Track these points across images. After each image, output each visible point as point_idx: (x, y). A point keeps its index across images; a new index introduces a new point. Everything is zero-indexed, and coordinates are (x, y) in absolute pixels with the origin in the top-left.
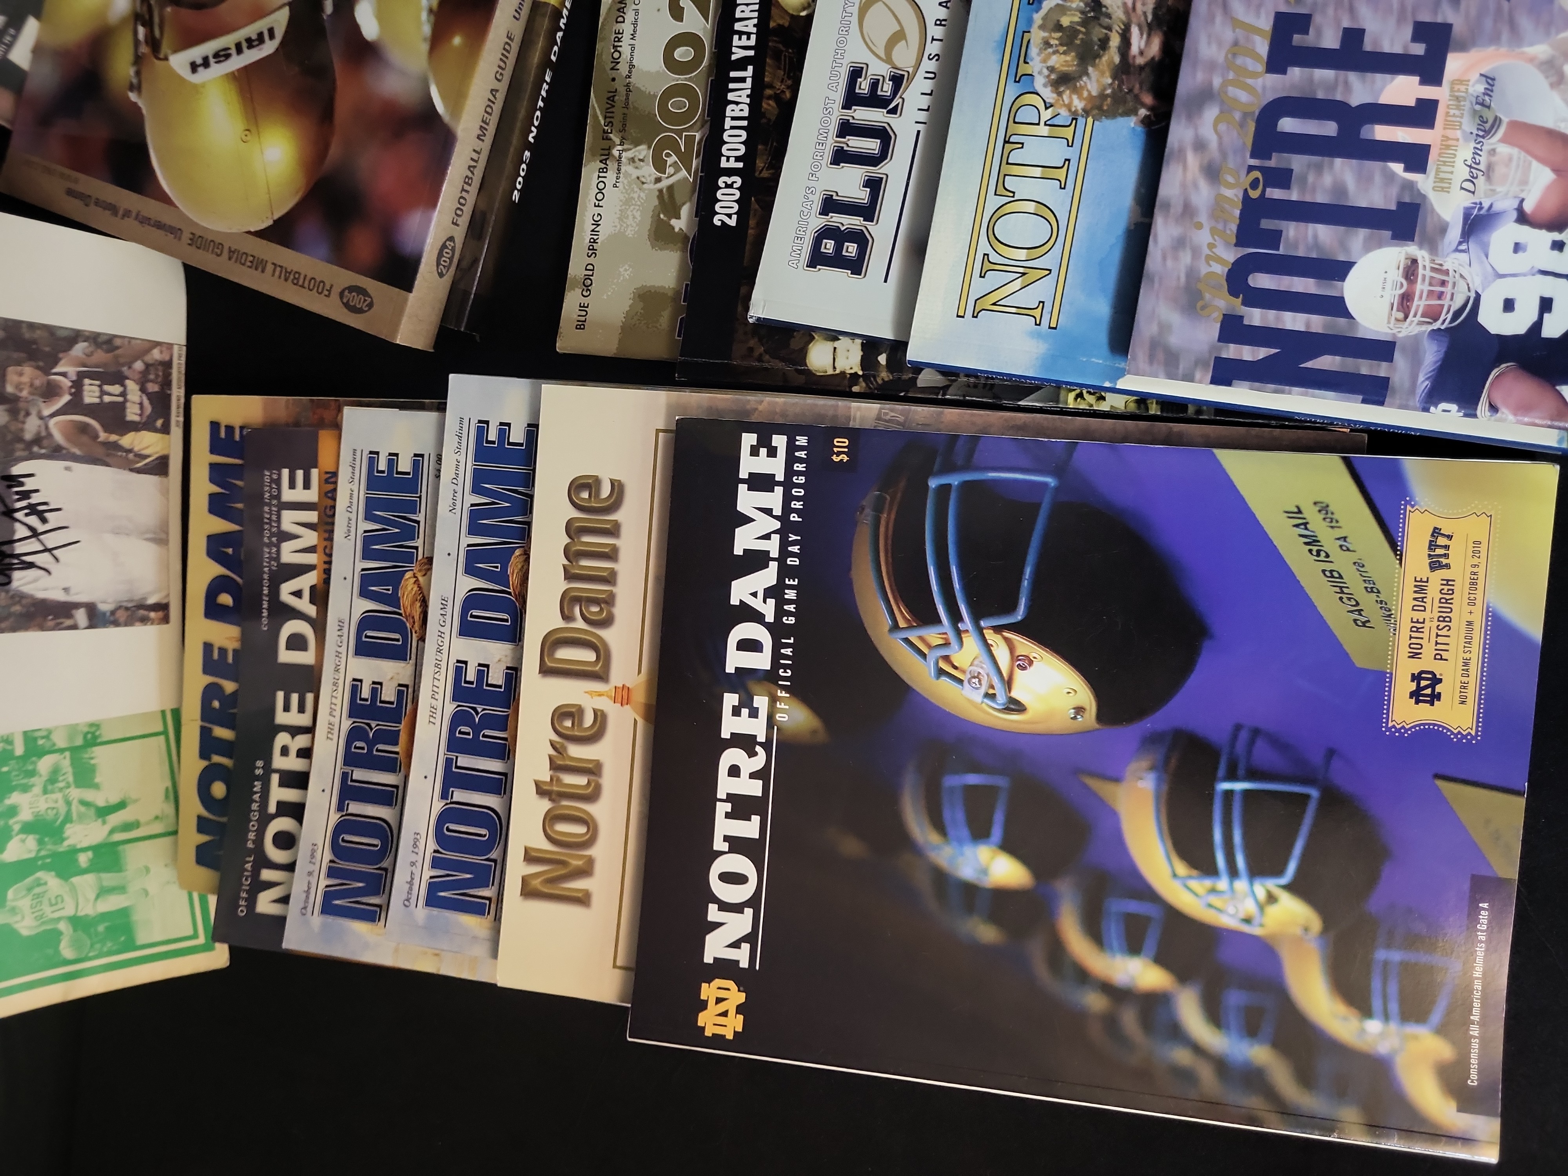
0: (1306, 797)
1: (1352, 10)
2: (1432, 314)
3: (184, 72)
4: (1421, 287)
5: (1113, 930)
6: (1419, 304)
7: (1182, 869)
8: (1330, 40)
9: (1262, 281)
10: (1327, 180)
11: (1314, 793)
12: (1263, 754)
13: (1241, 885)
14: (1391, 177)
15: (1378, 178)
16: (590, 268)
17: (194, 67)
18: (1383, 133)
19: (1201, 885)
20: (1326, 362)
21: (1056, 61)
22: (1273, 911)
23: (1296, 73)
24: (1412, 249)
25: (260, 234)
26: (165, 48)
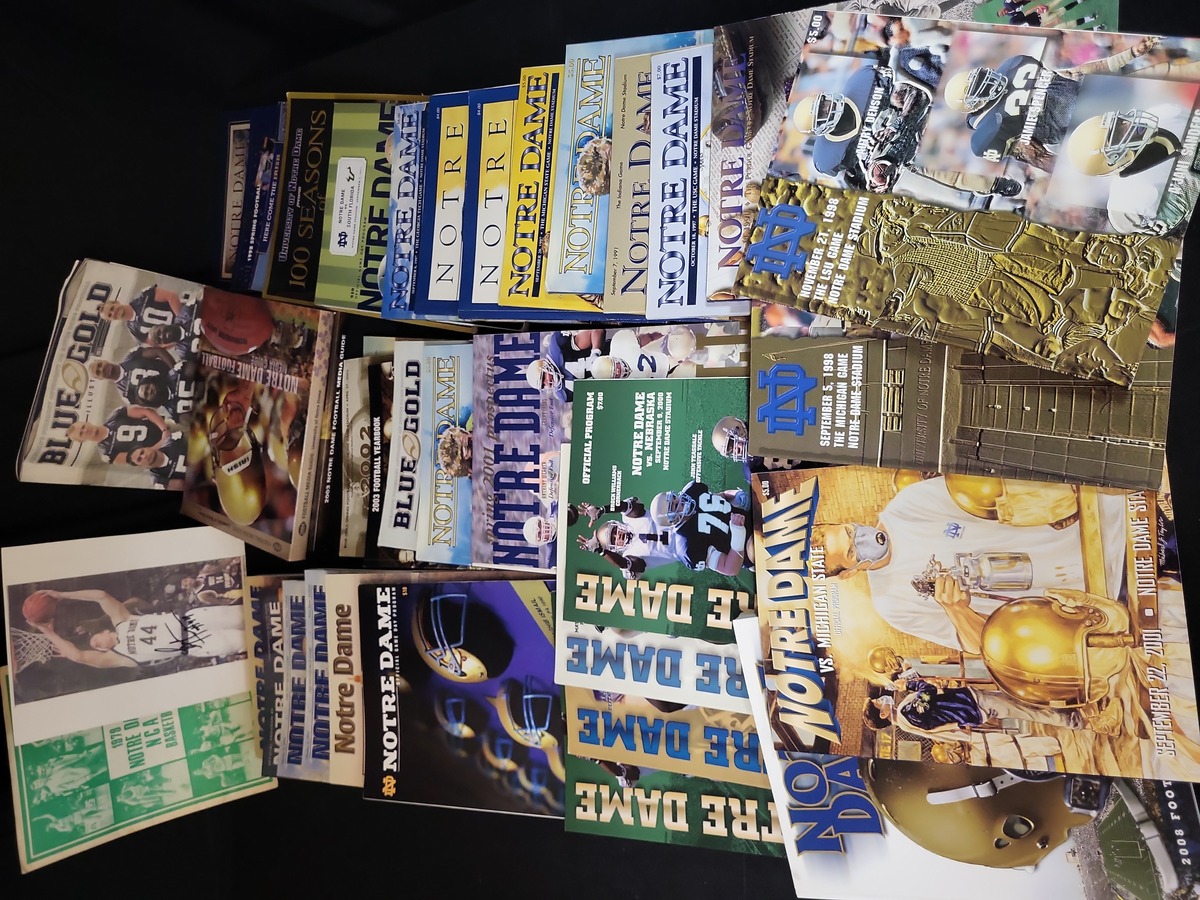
0: (548, 699)
1: (514, 443)
2: (547, 538)
3: (226, 472)
4: (543, 529)
5: (499, 750)
6: (543, 535)
7: (516, 727)
8: (510, 453)
9: (502, 531)
10: (515, 497)
11: (551, 697)
12: (535, 685)
13: (534, 731)
14: (531, 494)
15: (528, 496)
16: (347, 526)
17: (229, 470)
18: (527, 481)
19: (522, 732)
20: (522, 556)
21: (445, 459)
22: (543, 739)
23: (501, 463)
24: (539, 517)
25: (251, 526)
26: (221, 464)
